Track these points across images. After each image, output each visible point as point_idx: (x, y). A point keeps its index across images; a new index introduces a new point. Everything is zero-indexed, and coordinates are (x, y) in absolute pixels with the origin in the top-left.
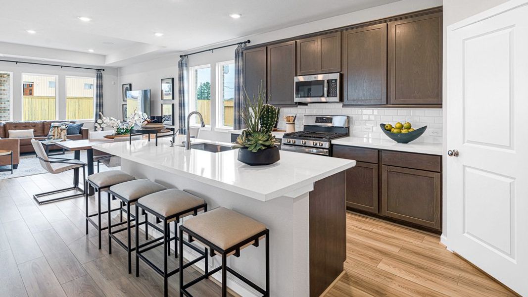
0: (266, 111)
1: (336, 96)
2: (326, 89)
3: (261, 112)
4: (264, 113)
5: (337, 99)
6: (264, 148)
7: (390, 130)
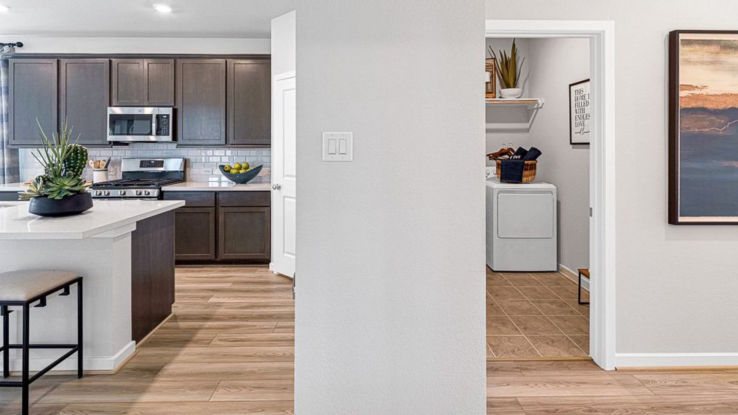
0: (73, 152)
1: (169, 135)
2: (154, 125)
3: (67, 153)
4: (70, 154)
5: (169, 138)
6: (71, 194)
7: (229, 171)
